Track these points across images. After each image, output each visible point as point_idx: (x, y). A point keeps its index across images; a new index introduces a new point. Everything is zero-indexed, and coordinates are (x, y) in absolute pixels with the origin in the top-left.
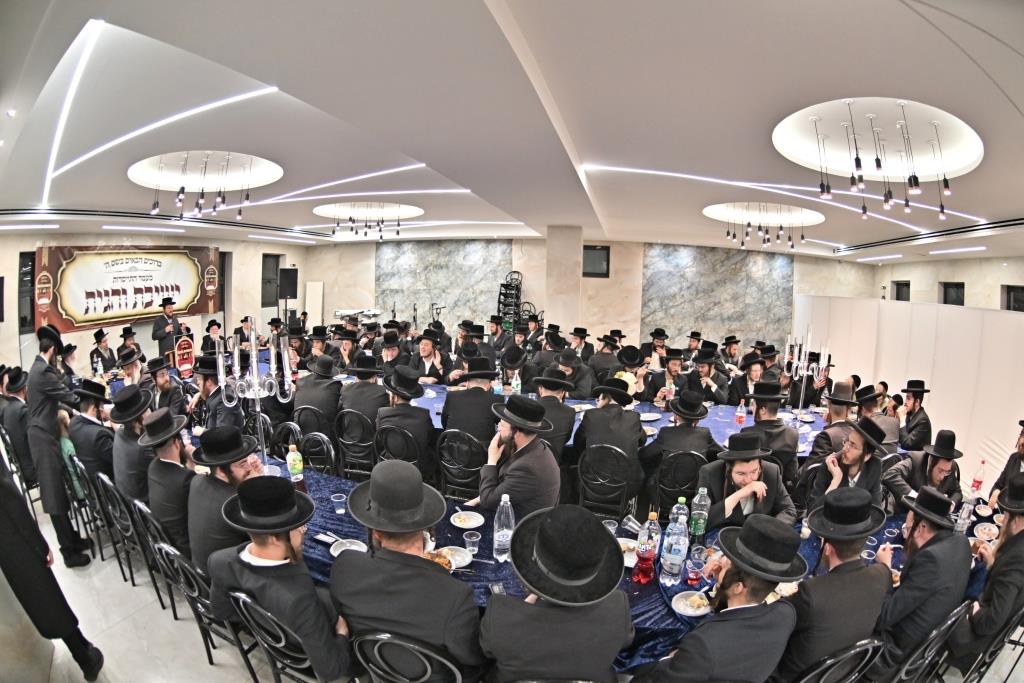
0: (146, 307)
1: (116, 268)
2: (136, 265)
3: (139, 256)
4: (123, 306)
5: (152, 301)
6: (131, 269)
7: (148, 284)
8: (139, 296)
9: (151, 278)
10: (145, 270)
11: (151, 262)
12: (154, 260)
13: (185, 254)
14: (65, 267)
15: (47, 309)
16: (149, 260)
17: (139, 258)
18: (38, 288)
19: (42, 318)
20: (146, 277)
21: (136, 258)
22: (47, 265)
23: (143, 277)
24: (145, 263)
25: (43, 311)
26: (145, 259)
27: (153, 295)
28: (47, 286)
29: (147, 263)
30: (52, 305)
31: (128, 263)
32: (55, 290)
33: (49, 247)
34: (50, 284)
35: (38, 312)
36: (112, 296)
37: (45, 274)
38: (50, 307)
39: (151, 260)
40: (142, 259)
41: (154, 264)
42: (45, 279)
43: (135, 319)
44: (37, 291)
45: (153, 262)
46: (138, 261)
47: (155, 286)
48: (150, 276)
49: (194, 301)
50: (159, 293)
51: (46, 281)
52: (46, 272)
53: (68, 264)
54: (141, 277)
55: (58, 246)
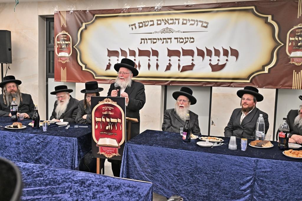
0: (182, 71)
1: (144, 29)
2: (170, 26)
3: (174, 17)
4: (153, 66)
5: (193, 65)
6: (163, 31)
7: (188, 46)
8: (174, 59)
9: (192, 40)
10: (183, 32)
11: (193, 22)
12: (197, 21)
13: (249, 12)
14: (84, 28)
15: (66, 61)
16: (189, 20)
17: (176, 19)
18: (57, 44)
19: (62, 68)
20: (184, 40)
21: (171, 19)
22: (66, 26)
23: (180, 38)
24: (183, 24)
25: (63, 62)
26: (183, 20)
27: (194, 59)
28: (67, 42)
29: (185, 24)
30: (71, 58)
31: (160, 24)
32: (74, 47)
33: (66, 11)
34: (70, 41)
35: (58, 63)
36: (139, 56)
37: (65, 33)
38: (69, 59)
39: (192, 20)
40: (178, 20)
41: (197, 24)
42: (64, 37)
43: (168, 81)
44: (57, 46)
45: (196, 23)
46: (174, 22)
47: (197, 49)
48: (190, 38)
49: (264, 70)
50: (203, 57)
51: (65, 39)
52: (65, 31)
53: (87, 26)
54: (177, 38)
55: (76, 10)
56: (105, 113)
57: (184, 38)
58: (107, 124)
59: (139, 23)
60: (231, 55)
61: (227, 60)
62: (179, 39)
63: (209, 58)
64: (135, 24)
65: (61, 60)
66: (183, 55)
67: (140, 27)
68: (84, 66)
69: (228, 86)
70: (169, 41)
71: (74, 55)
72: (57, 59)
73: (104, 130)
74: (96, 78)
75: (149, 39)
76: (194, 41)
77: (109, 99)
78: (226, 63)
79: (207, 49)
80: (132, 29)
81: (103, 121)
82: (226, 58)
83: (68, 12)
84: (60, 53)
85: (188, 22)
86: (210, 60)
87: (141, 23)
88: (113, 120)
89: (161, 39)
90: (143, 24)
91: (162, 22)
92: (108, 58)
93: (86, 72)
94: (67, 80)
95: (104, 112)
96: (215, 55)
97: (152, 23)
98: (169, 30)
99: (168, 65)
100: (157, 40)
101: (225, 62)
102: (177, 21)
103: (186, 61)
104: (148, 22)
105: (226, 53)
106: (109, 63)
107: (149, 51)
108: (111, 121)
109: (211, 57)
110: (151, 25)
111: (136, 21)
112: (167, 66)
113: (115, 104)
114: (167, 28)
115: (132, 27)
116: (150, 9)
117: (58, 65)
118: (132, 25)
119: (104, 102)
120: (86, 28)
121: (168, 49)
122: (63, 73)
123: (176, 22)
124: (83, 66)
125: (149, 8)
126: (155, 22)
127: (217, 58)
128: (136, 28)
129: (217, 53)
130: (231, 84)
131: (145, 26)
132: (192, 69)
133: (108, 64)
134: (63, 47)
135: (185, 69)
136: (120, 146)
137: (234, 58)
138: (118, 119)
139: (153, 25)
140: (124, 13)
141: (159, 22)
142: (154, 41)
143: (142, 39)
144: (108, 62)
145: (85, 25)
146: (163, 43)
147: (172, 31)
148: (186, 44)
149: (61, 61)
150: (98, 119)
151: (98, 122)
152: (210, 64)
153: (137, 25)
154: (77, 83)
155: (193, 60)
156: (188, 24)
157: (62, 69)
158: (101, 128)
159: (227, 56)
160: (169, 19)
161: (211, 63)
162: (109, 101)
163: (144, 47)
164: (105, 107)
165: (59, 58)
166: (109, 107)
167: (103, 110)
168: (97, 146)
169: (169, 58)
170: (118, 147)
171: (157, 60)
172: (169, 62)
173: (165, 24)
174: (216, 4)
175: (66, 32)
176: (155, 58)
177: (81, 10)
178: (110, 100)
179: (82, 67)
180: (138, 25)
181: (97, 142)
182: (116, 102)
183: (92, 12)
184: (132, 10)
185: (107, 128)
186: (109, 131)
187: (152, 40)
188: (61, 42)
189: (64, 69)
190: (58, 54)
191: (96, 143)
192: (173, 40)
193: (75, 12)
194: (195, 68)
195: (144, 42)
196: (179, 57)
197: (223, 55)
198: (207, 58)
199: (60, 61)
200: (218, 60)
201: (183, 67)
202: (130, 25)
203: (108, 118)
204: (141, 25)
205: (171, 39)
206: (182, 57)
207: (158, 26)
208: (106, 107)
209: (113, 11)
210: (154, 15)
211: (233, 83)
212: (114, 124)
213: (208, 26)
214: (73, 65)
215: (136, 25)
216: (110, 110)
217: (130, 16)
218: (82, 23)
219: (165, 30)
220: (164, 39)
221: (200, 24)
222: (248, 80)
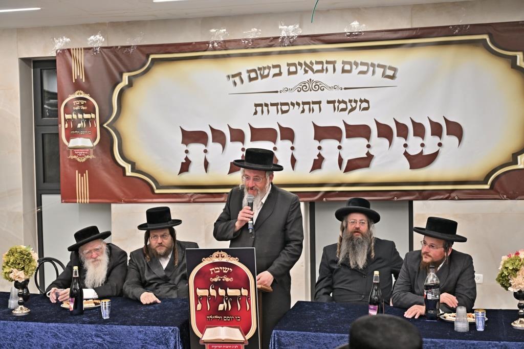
0: (347, 170)
1: (260, 84)
3: (324, 58)
5: (370, 157)
6: (303, 88)
7: (356, 119)
8: (329, 145)
9: (365, 105)
10: (345, 89)
11: (364, 68)
12: (373, 65)
13: (477, 46)
14: (127, 83)
15: (88, 157)
16: (356, 64)
17: (328, 62)
18: (65, 120)
19: (77, 171)
20: (349, 104)
21: (317, 63)
22: (84, 81)
23: (339, 102)
24: (344, 71)
25: (79, 160)
26: (344, 63)
27: (371, 143)
28: (86, 116)
29: (349, 71)
30: (99, 151)
31: (295, 73)
32: (105, 125)
33: (85, 49)
34: (95, 113)
35: (68, 161)
36: (251, 141)
37: (82, 96)
38: (95, 153)
39: (362, 64)
40: (334, 63)
41: (374, 72)
42: (80, 105)
43: (318, 192)
44: (65, 124)
45: (371, 69)
46: (325, 68)
47: (378, 124)
48: (361, 101)
49: (516, 163)
50: (390, 139)
51: (83, 108)
52: (82, 92)
53: (134, 79)
54: (333, 102)
55: (106, 45)
56: (216, 280)
57: (348, 101)
58: (219, 300)
59: (249, 72)
60: (448, 134)
61: (440, 145)
62: (337, 104)
63: (402, 141)
64: (239, 74)
65: (74, 154)
66: (347, 137)
67: (251, 79)
68: (130, 166)
69: (446, 199)
70: (316, 107)
71: (106, 144)
72: (65, 152)
73: (215, 311)
74: (157, 191)
75: (272, 105)
76: (369, 107)
77: (222, 253)
78: (438, 151)
79: (397, 123)
80: (235, 84)
81: (212, 294)
82: (437, 139)
83: (87, 50)
84: (72, 141)
85: (354, 67)
86: (405, 146)
87: (254, 70)
88: (231, 292)
89: (298, 104)
90: (258, 72)
91: (299, 67)
92: (184, 147)
93: (134, 178)
94: (90, 198)
95: (213, 278)
96: (414, 136)
97: (277, 71)
98: (314, 84)
99: (317, 158)
100: (290, 105)
101: (436, 148)
102: (330, 67)
103: (354, 148)
104: (269, 68)
105: (437, 130)
106: (187, 159)
107: (274, 131)
108: (229, 294)
109: (406, 138)
110: (275, 75)
111: (243, 66)
112: (315, 160)
113: (235, 261)
114: (310, 80)
115: (233, 79)
116: (271, 41)
117: (68, 166)
118: (234, 76)
119: (214, 259)
120: (130, 85)
121: (315, 126)
122: (82, 183)
123: (328, 68)
124: (128, 167)
125: (268, 40)
126: (284, 70)
127: (419, 140)
128: (242, 81)
129: (419, 130)
130: (450, 193)
131: (263, 77)
132: (368, 166)
133: (184, 161)
134: (79, 126)
135: (353, 165)
136: (248, 340)
137: (455, 139)
138: (242, 289)
139: (280, 74)
140: (214, 49)
141: (293, 69)
142: (283, 107)
143: (256, 105)
144: (185, 155)
145: (129, 77)
146: (303, 111)
147: (320, 86)
148: (352, 112)
149: (75, 157)
150: (202, 292)
151: (203, 296)
152: (406, 154)
153: (245, 76)
154: (113, 206)
155: (369, 146)
156: (355, 71)
157: (78, 175)
158: (208, 309)
159: (440, 137)
160: (314, 63)
161: (407, 151)
162: (223, 257)
163: (262, 122)
164: (216, 268)
165: (71, 150)
166: (224, 268)
167: (212, 273)
168: (201, 343)
169: (317, 143)
170: (243, 343)
171: (292, 148)
172: (318, 152)
173: (306, 72)
174: (411, 31)
175: (86, 92)
176: (288, 143)
177: (117, 47)
178: (225, 254)
179: (124, 169)
180: (247, 74)
181: (201, 337)
182: (237, 258)
183: (144, 49)
184: (232, 44)
185: (221, 307)
186: (224, 313)
187: (279, 107)
188: (75, 116)
189: (82, 176)
190: (68, 141)
191: (199, 338)
192: (324, 105)
193: (105, 50)
194: (374, 163)
195: (262, 112)
196: (340, 140)
197: (432, 135)
198: (398, 141)
199: (72, 157)
200: (422, 145)
201: (349, 161)
202: (229, 77)
203: (221, 289)
204: (253, 75)
205: (319, 103)
206: (345, 141)
207: (292, 76)
208: (218, 268)
209: (190, 47)
210: (280, 53)
211: (456, 192)
212: (234, 299)
213: (397, 75)
214: (104, 165)
215: (242, 76)
216: (225, 274)
217: (228, 56)
218: (121, 74)
219: (307, 85)
220: (304, 103)
221: (379, 71)
222: (486, 183)
